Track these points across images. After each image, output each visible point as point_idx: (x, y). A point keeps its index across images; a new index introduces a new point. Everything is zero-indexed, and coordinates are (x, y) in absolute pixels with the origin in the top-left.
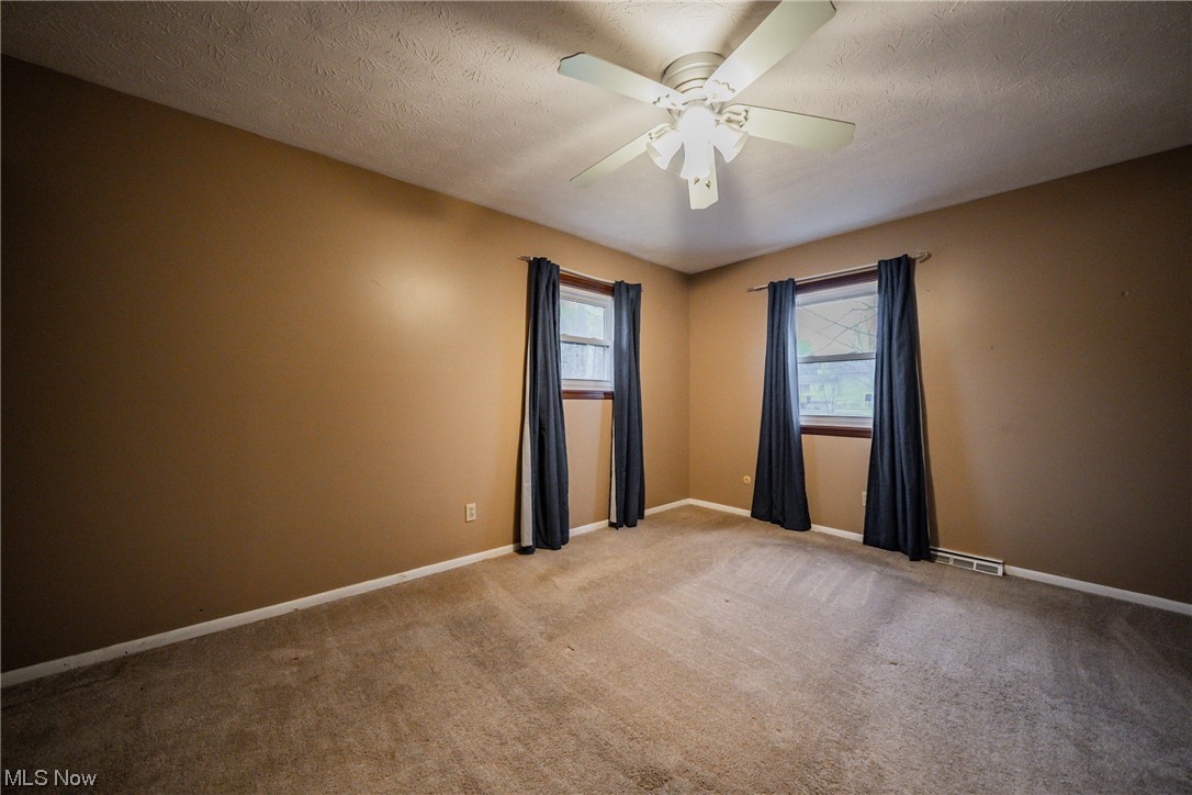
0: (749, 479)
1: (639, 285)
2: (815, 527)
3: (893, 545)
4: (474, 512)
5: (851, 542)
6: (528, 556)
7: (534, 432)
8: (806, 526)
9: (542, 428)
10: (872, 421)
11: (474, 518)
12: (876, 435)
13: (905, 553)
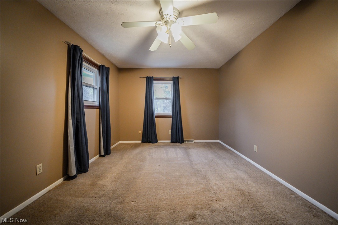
0: (140, 132)
1: (109, 68)
2: (159, 141)
3: (176, 142)
4: (41, 168)
5: (168, 143)
6: (74, 179)
7: (74, 123)
8: (157, 142)
9: (77, 121)
10: (172, 114)
11: (42, 171)
12: (173, 117)
13: (180, 142)
